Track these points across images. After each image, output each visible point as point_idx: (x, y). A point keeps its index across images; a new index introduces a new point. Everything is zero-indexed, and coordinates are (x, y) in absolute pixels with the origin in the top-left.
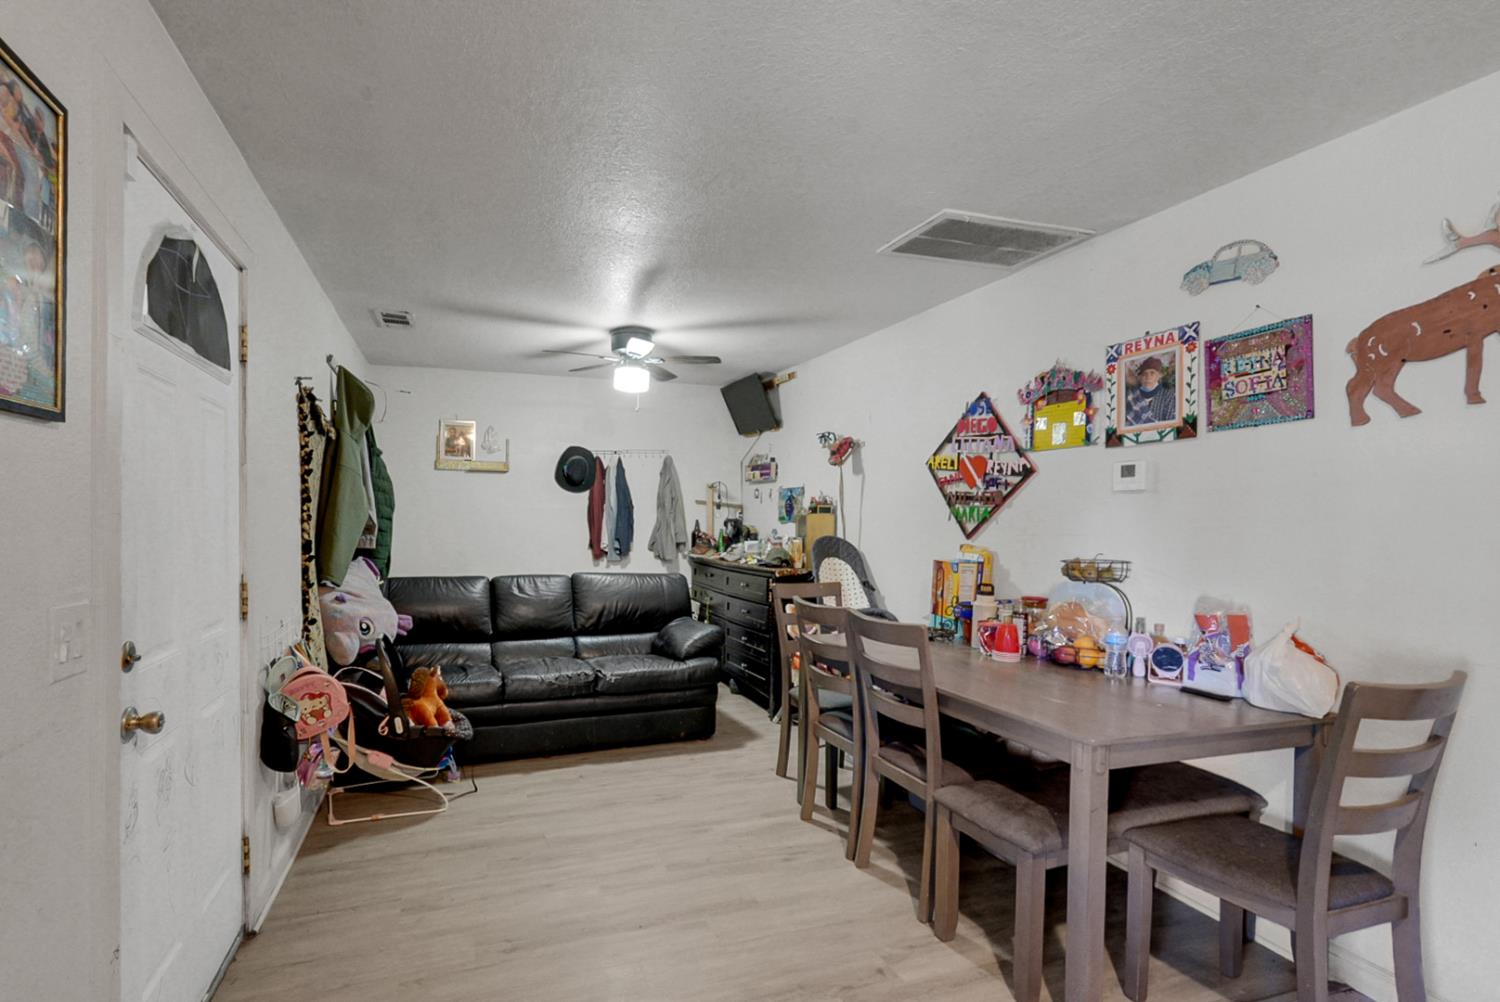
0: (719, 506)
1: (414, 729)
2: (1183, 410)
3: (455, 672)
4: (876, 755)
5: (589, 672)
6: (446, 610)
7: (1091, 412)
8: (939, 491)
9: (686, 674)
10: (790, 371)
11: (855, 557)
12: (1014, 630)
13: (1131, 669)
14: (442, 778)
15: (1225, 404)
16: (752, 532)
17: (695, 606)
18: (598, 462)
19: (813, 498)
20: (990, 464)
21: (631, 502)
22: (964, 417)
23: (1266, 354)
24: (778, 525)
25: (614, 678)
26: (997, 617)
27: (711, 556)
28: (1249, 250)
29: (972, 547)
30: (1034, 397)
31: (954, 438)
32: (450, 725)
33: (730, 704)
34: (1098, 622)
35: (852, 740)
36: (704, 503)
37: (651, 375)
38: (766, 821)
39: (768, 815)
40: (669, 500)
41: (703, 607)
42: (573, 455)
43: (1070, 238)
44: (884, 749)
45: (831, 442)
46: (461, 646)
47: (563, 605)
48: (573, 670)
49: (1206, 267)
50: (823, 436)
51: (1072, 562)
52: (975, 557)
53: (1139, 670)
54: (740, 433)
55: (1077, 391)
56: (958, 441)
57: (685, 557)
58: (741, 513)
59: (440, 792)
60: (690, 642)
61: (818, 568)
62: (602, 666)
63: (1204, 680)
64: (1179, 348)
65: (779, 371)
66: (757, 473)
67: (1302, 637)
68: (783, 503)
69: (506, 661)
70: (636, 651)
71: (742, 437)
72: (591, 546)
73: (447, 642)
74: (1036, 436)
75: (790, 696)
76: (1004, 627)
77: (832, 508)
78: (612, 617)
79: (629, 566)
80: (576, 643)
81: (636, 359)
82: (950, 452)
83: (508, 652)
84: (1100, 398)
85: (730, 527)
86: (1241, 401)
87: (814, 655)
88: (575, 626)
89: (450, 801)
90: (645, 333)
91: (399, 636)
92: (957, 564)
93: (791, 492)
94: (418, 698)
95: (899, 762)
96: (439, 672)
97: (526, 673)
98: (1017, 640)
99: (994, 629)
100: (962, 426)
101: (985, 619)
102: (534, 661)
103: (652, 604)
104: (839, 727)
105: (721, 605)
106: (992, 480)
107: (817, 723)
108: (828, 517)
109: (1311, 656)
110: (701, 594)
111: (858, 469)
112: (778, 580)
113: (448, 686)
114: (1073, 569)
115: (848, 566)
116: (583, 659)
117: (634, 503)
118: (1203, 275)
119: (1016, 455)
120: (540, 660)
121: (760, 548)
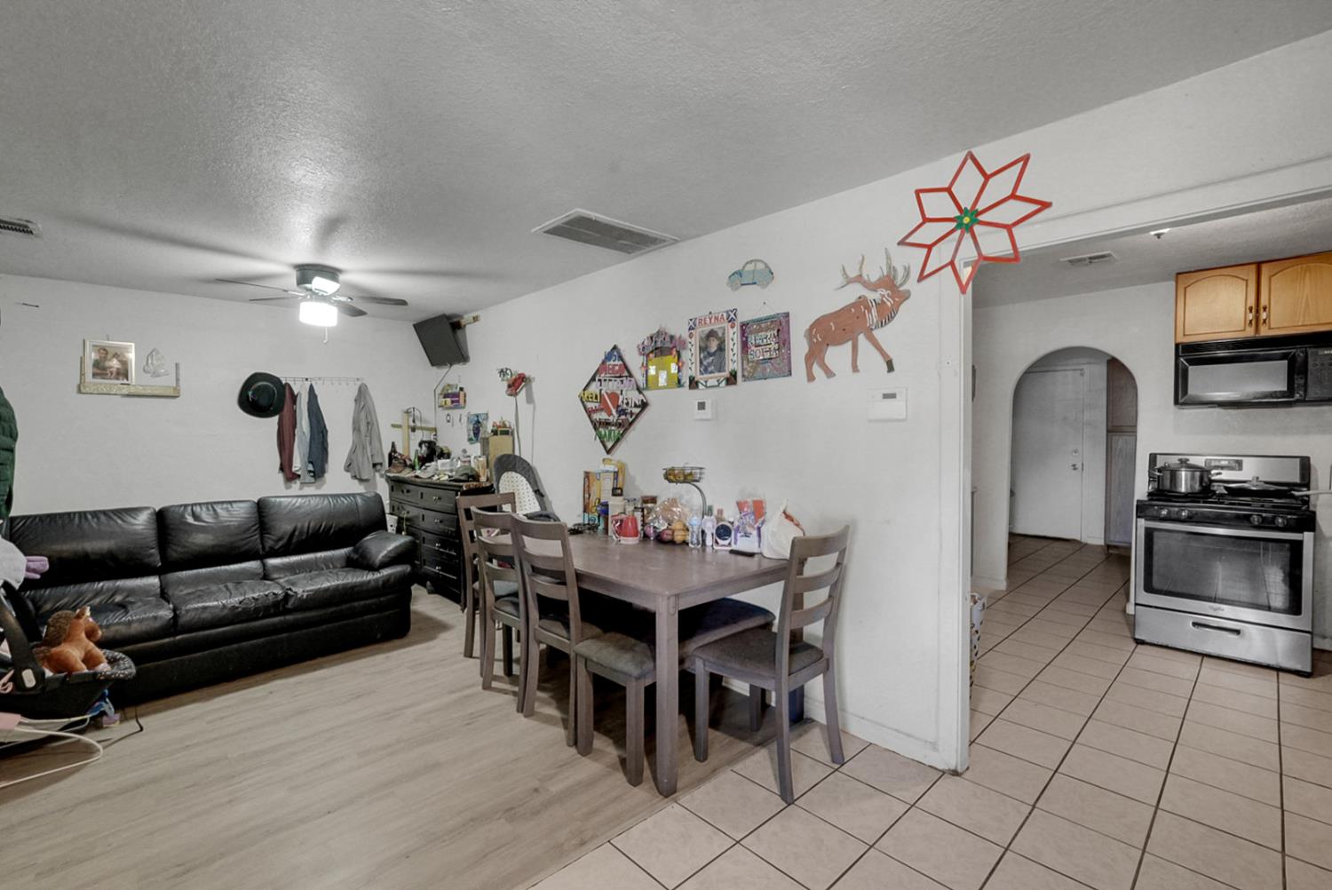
0: (413, 430)
1: (50, 679)
2: (730, 366)
3: (112, 611)
4: (537, 627)
5: (279, 591)
6: (96, 546)
7: (680, 364)
8: (588, 419)
9: (381, 583)
10: (475, 314)
11: (528, 471)
12: (634, 520)
13: (704, 541)
14: (96, 724)
15: (751, 364)
16: (446, 451)
17: (391, 521)
18: (287, 387)
19: (495, 423)
20: (621, 398)
21: (325, 426)
22: (603, 363)
23: (769, 334)
24: (467, 445)
25: (305, 594)
26: (624, 513)
27: (406, 474)
28: (760, 266)
29: (611, 460)
30: (647, 352)
31: (597, 378)
32: (104, 667)
33: (425, 603)
34: (686, 510)
35: (518, 617)
36: (399, 426)
37: (339, 310)
38: (454, 696)
39: (453, 692)
40: (364, 422)
41: (400, 520)
42: (257, 382)
43: (664, 241)
44: (543, 621)
45: (509, 377)
46: (120, 583)
47: (248, 529)
48: (259, 591)
49: (739, 273)
50: (502, 371)
51: (670, 470)
52: (612, 468)
53: (709, 541)
54: (433, 365)
55: (672, 349)
56: (600, 380)
57: (382, 476)
58: (435, 435)
59: (92, 741)
60: (385, 552)
61: (498, 481)
62: (293, 584)
63: (743, 544)
64: (727, 325)
65: (466, 313)
66: (449, 400)
67: (789, 512)
68: (471, 427)
69: (178, 592)
70: (331, 566)
71: (435, 368)
72: (282, 469)
73: (100, 581)
74: (650, 379)
75: (474, 590)
76: (628, 519)
77: (510, 430)
78: (304, 537)
79: (325, 487)
80: (264, 565)
81: (323, 295)
82: (594, 388)
83: (181, 582)
84: (686, 355)
85: (424, 448)
86: (758, 362)
87: (489, 554)
88: (264, 548)
89: (104, 748)
90: (331, 273)
91: (26, 580)
92: (600, 474)
93: (477, 416)
94: (59, 644)
95: (554, 629)
96: (88, 613)
97: (205, 601)
98: (636, 527)
99: (622, 521)
100: (603, 367)
101: (617, 513)
102: (214, 588)
103: (345, 522)
104: (510, 609)
105: (417, 517)
106: (623, 410)
107: (493, 608)
108: (507, 438)
109: (792, 523)
110: (398, 509)
111: (530, 399)
112: (464, 493)
113: (101, 627)
114: (670, 475)
115: (523, 478)
116: (272, 580)
117: (328, 427)
118: (739, 278)
119: (637, 392)
120: (221, 586)
121: (452, 465)
